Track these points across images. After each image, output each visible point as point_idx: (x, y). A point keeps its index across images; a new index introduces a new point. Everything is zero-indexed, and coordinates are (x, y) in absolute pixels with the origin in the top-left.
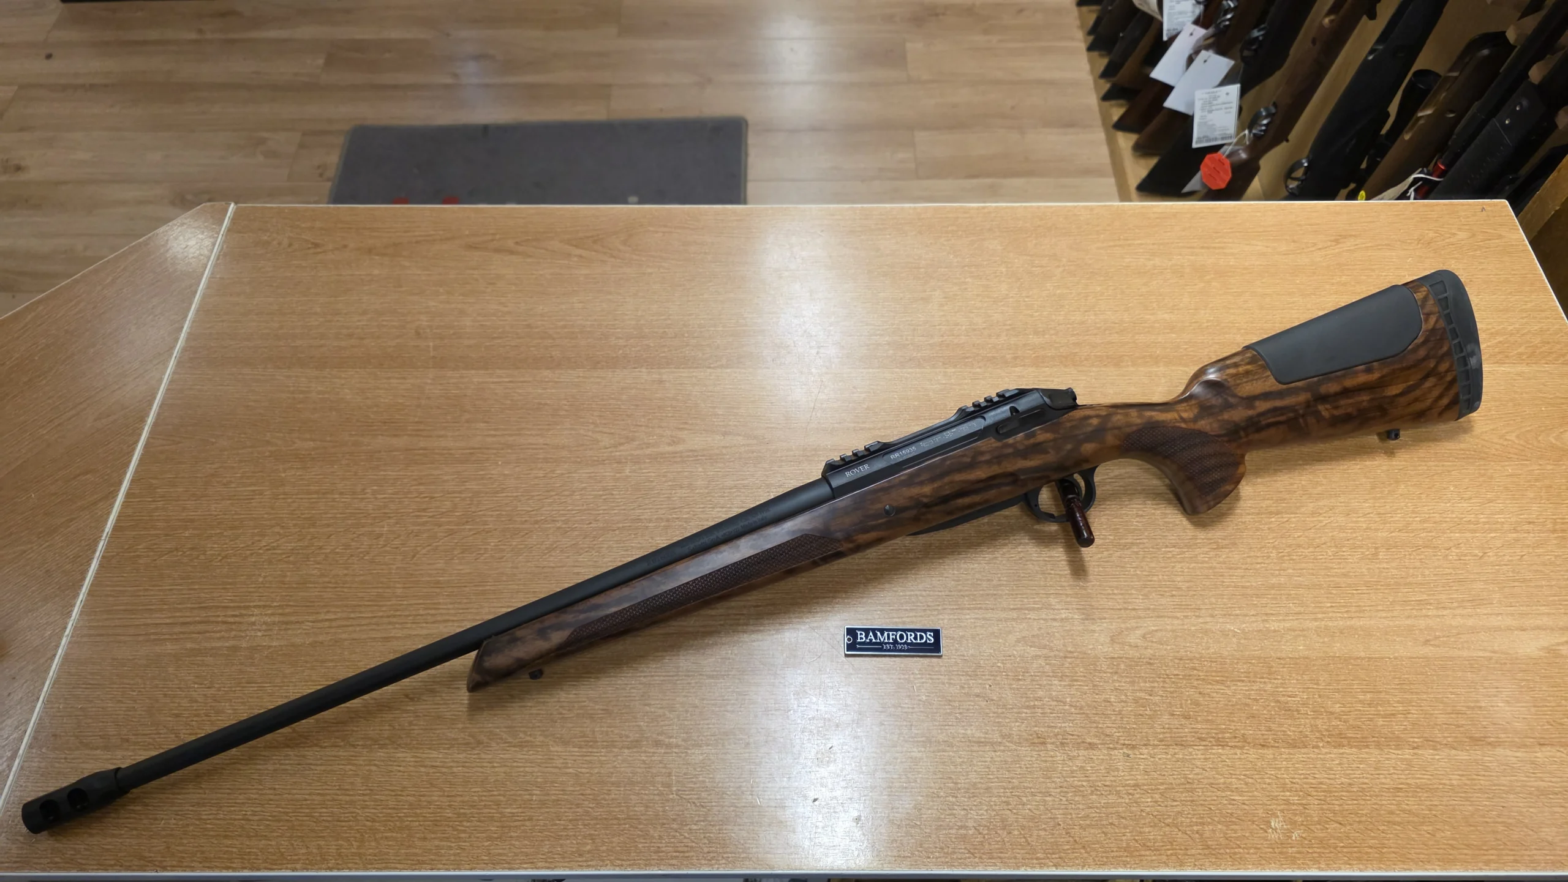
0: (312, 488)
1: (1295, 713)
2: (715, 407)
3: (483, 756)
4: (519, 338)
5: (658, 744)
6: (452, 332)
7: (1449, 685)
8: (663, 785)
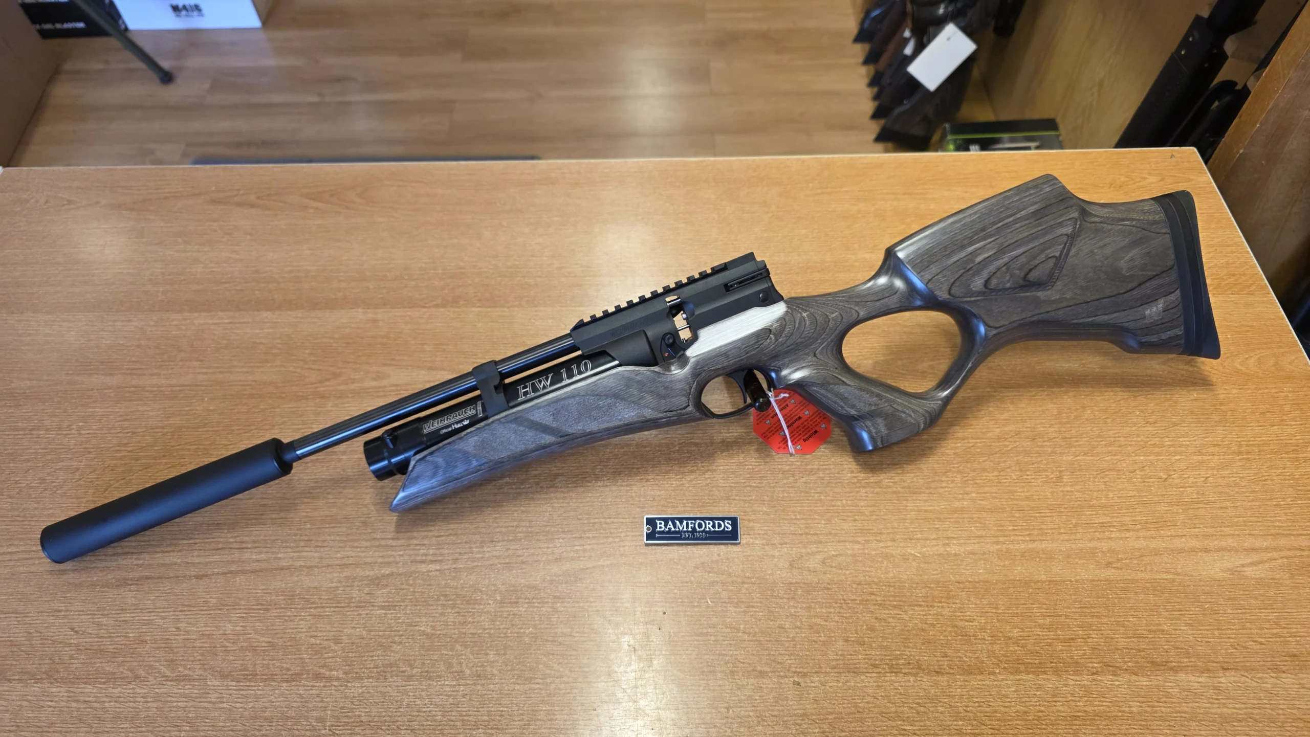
0: (20, 424)
1: (972, 638)
2: (422, 344)
3: (138, 691)
4: (246, 283)
5: (318, 677)
6: (182, 278)
7: (1131, 608)
8: (317, 720)
